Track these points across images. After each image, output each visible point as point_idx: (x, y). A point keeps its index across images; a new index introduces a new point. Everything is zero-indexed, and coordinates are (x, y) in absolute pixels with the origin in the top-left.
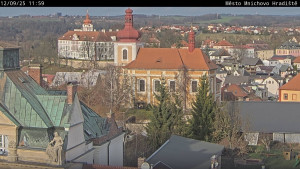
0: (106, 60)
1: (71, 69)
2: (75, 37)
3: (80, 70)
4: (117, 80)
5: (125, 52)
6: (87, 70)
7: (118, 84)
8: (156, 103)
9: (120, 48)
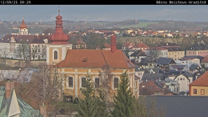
0: (39, 60)
1: (9, 68)
2: (13, 40)
3: (16, 68)
4: (49, 77)
5: (56, 52)
6: (22, 69)
7: (49, 81)
8: (83, 97)
9: (51, 49)
